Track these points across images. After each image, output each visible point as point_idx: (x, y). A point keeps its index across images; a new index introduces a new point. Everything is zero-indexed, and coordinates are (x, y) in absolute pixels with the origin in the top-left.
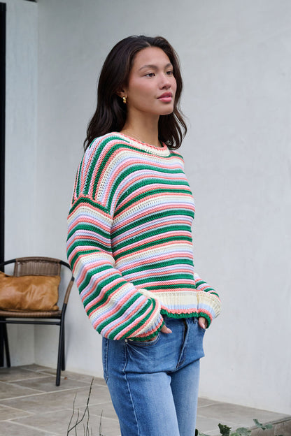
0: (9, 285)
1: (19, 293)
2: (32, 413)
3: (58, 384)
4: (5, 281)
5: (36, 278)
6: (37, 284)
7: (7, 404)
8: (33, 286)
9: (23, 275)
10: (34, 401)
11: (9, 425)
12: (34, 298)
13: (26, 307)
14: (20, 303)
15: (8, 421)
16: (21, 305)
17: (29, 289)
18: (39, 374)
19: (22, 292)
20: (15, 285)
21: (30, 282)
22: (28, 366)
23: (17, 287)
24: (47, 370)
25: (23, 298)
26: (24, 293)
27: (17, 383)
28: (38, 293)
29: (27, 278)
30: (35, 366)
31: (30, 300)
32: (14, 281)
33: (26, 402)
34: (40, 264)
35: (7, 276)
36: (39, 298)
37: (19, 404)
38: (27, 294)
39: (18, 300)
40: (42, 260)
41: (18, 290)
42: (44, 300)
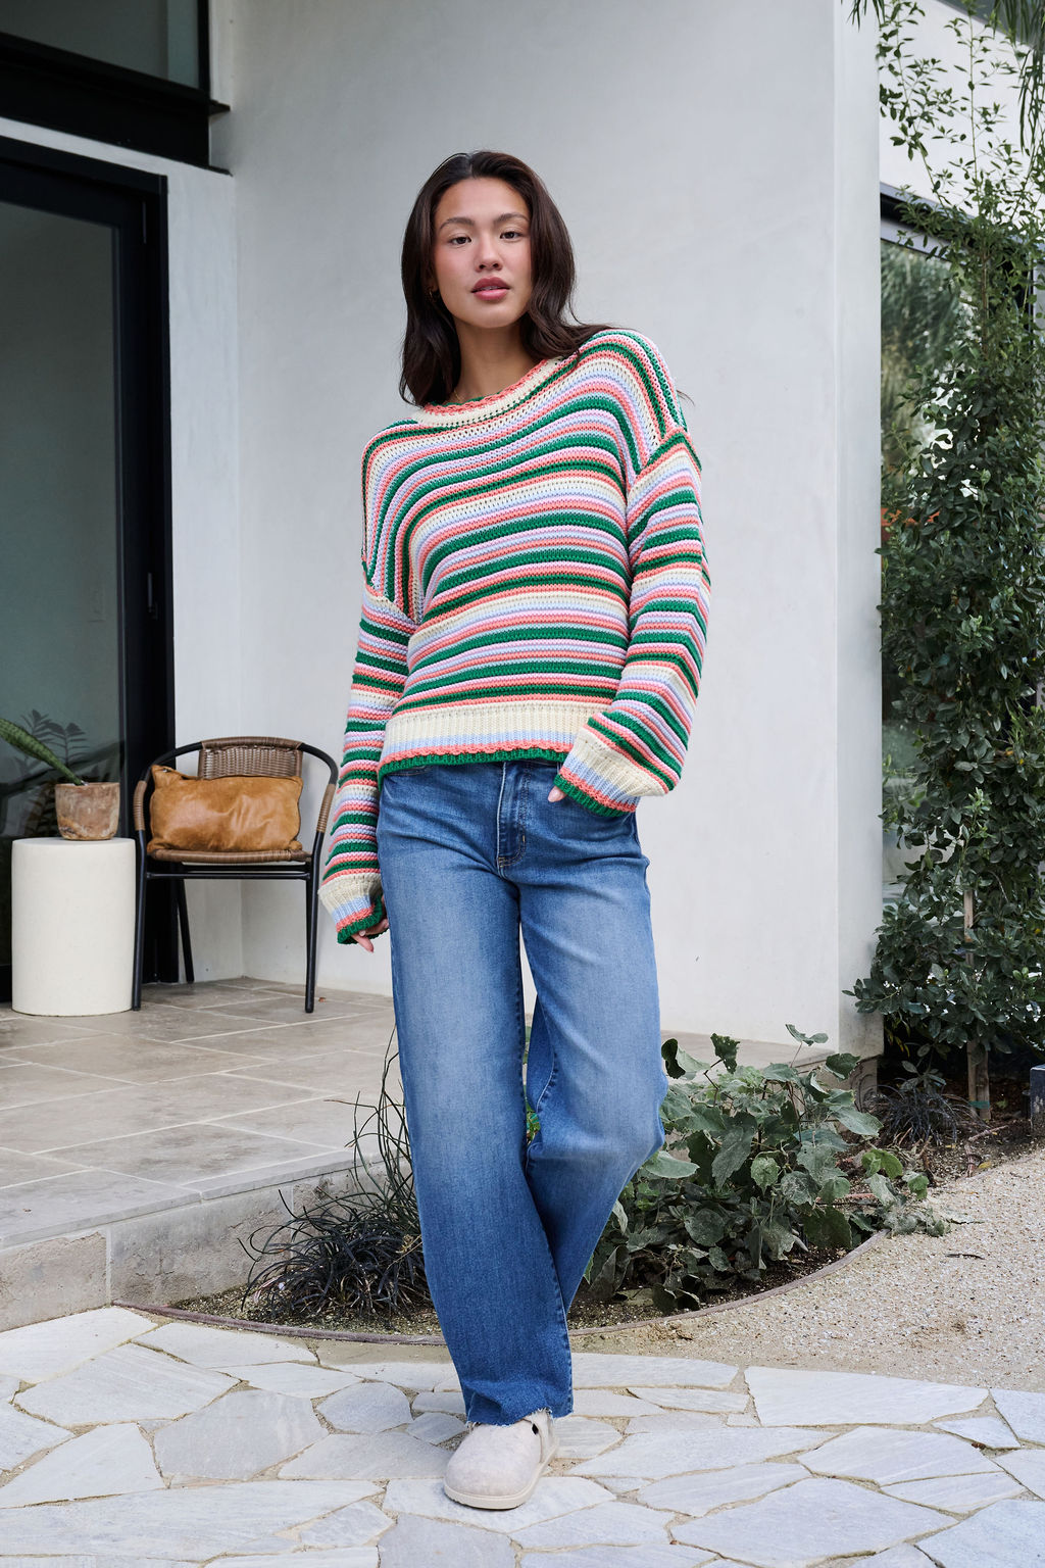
0: (191, 796)
1: (214, 815)
2: (271, 1059)
3: (309, 1009)
4: (182, 788)
5: (250, 781)
6: (253, 793)
7: (209, 1045)
8: (245, 799)
9: (218, 776)
10: (265, 1038)
11: (228, 1081)
12: (247, 823)
13: (231, 845)
14: (218, 836)
15: (223, 1073)
16: (219, 840)
17: (235, 805)
18: (259, 993)
19: (221, 811)
20: (206, 796)
21: (237, 791)
22: (231, 981)
23: (210, 801)
24: (276, 986)
25: (223, 826)
26: (226, 814)
27: (219, 1009)
28: (256, 814)
29: (231, 782)
30: (245, 980)
31: (238, 829)
32: (201, 787)
33: (249, 1041)
34: (256, 752)
35: (184, 778)
36: (259, 825)
37: (235, 1045)
38: (231, 814)
39: (213, 829)
40: (260, 744)
41: (212, 807)
42: (269, 830)
